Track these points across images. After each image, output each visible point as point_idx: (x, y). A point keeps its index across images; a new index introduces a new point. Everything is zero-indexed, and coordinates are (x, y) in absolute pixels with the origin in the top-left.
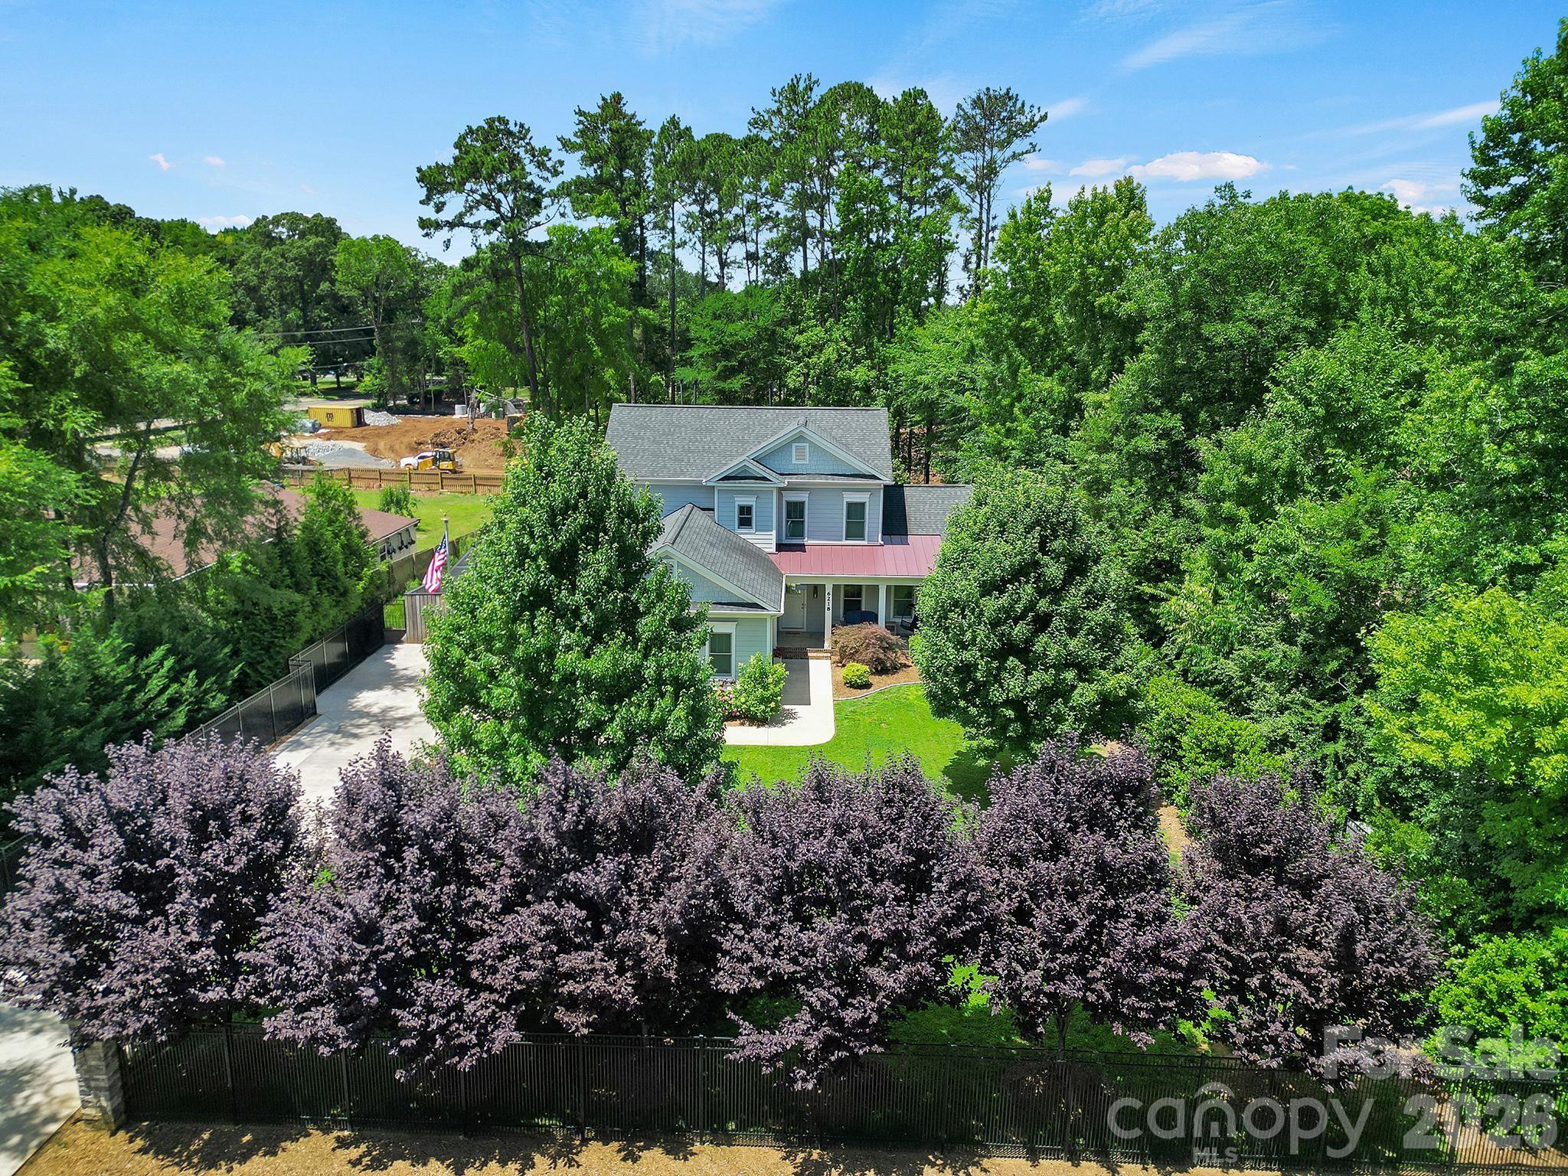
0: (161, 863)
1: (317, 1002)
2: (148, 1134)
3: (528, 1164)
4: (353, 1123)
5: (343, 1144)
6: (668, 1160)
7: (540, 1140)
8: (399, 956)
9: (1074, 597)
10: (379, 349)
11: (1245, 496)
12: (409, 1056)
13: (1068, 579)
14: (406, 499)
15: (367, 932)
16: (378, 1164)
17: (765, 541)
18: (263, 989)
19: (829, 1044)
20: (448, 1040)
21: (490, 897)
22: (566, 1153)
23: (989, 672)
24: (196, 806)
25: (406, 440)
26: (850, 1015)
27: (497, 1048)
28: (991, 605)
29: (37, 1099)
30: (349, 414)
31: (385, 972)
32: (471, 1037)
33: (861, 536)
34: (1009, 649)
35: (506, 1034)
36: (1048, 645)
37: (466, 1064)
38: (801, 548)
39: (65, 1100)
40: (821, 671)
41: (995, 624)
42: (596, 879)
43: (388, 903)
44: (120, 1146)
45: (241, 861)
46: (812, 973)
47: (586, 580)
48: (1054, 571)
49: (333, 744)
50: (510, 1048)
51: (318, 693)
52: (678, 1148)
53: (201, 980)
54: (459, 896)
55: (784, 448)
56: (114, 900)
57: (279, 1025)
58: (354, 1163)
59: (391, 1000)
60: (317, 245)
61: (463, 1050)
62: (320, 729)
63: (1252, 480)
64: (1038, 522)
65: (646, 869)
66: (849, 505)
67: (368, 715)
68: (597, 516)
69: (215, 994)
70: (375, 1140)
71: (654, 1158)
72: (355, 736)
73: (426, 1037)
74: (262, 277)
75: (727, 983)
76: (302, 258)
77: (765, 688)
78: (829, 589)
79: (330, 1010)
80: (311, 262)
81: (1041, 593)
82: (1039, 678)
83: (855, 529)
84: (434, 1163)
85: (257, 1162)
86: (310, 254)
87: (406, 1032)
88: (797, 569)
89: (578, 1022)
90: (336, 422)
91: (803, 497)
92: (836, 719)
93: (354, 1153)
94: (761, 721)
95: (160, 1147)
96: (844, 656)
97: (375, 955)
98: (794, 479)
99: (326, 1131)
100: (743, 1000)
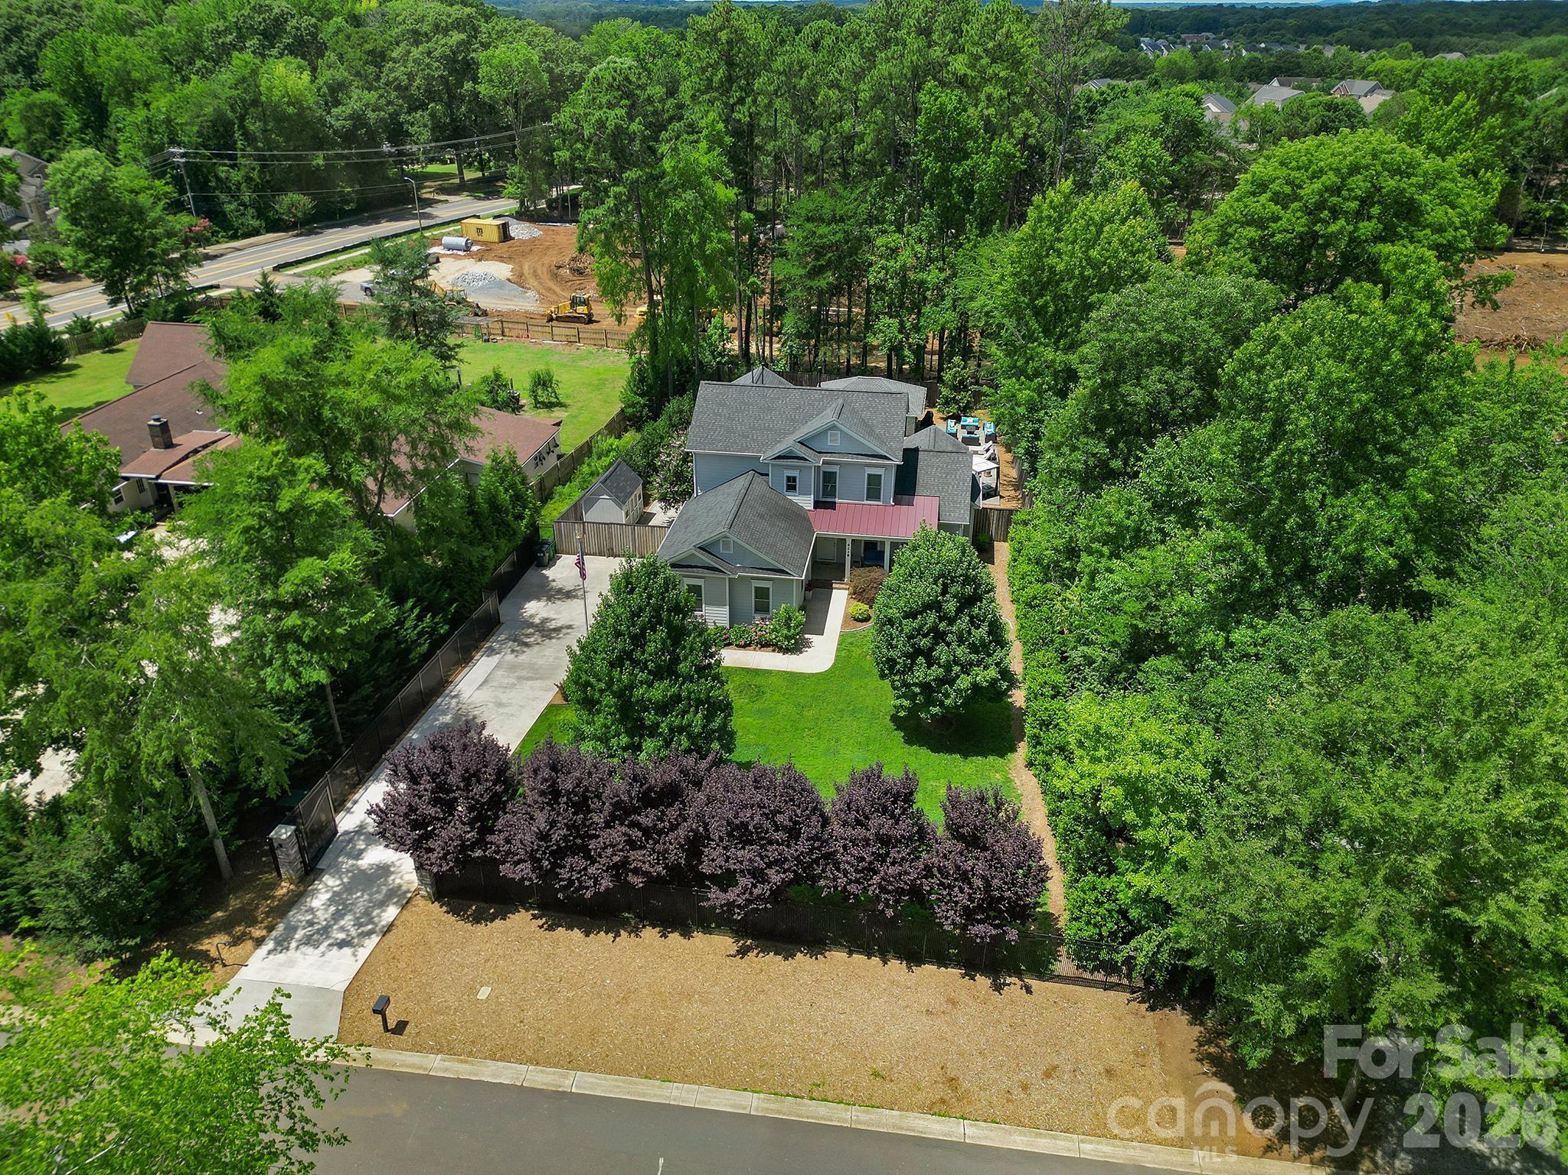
0: (452, 795)
1: (521, 861)
2: (448, 904)
3: (618, 935)
4: (538, 908)
5: (535, 917)
6: (681, 938)
7: (624, 924)
8: (559, 846)
9: (963, 622)
10: (520, 158)
11: (1107, 540)
12: (563, 889)
13: (959, 611)
14: (551, 381)
15: (544, 837)
16: (551, 928)
17: (806, 502)
18: (497, 852)
19: (749, 902)
20: (580, 883)
21: (599, 819)
22: (635, 931)
23: (905, 665)
24: (467, 771)
25: (546, 260)
26: (756, 891)
27: (602, 889)
28: (909, 625)
29: (398, 881)
30: (496, 229)
31: (552, 853)
32: (591, 882)
33: (878, 498)
34: (918, 651)
35: (606, 883)
36: (942, 652)
37: (588, 895)
38: (832, 506)
39: (410, 882)
40: (840, 600)
41: (910, 637)
42: (647, 818)
43: (552, 824)
44: (436, 908)
45: (486, 797)
46: (742, 871)
47: (651, 648)
48: (951, 606)
49: (513, 651)
50: (607, 889)
51: (500, 602)
52: (686, 934)
53: (472, 847)
54: (585, 819)
55: (822, 434)
56: (432, 811)
57: (505, 869)
58: (541, 927)
59: (554, 865)
60: (460, 44)
61: (587, 888)
62: (503, 637)
63: (1112, 530)
64: (943, 576)
65: (672, 813)
66: (869, 476)
67: (531, 625)
68: (658, 610)
69: (478, 853)
70: (549, 917)
71: (675, 937)
72: (527, 645)
73: (571, 882)
74: (411, 77)
75: (706, 868)
76: (446, 57)
77: (789, 628)
78: (849, 542)
79: (528, 865)
80: (456, 61)
81: (941, 619)
82: (937, 671)
83: (874, 492)
84: (576, 930)
85: (498, 923)
86: (454, 53)
87: (562, 880)
88: (826, 526)
89: (637, 881)
90: (485, 237)
91: (836, 469)
92: (838, 650)
93: (540, 922)
94: (786, 651)
95: (454, 911)
96: (858, 594)
97: (547, 848)
98: (828, 458)
99: (527, 910)
100: (713, 878)
